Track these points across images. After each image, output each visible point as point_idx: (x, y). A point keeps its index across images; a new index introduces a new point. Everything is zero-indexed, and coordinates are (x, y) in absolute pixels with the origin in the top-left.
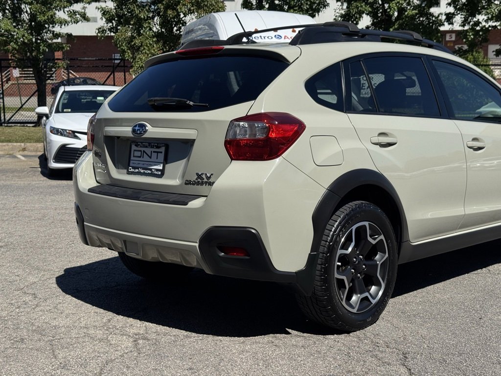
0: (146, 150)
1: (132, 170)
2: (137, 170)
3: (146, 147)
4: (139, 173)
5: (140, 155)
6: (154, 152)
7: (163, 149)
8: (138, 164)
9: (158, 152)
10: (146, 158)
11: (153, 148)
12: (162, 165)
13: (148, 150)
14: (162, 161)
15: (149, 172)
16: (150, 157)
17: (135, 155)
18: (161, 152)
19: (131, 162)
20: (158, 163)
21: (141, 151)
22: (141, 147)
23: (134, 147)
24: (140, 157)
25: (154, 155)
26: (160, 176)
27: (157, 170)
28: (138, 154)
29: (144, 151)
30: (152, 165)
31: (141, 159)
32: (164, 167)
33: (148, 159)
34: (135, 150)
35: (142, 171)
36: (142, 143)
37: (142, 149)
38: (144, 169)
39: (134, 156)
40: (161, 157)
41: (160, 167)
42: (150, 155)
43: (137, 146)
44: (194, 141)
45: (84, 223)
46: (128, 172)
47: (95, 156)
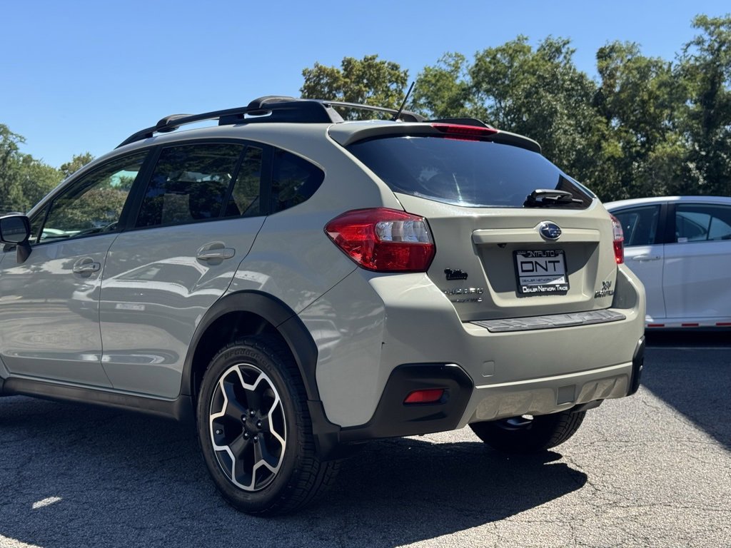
0: (538, 260)
1: (528, 291)
2: (535, 290)
3: (540, 256)
4: (539, 293)
5: (531, 269)
6: (549, 262)
7: (560, 258)
8: (532, 280)
9: (554, 262)
10: (541, 271)
11: (550, 256)
12: (563, 278)
13: (542, 261)
14: (563, 273)
15: (553, 289)
16: (546, 270)
17: (524, 269)
18: (558, 262)
19: (521, 279)
20: (557, 276)
21: (531, 262)
22: (533, 257)
23: (520, 258)
24: (532, 271)
25: (550, 266)
26: (564, 293)
27: (562, 285)
28: (528, 267)
29: (536, 263)
30: (550, 280)
31: (534, 273)
32: (567, 280)
33: (544, 272)
34: (522, 263)
35: (543, 290)
36: (533, 251)
37: (533, 260)
38: (544, 286)
39: (523, 271)
40: (560, 267)
42: (545, 267)
43: (526, 256)
44: (596, 244)
45: (478, 387)
46: (521, 294)
47: (448, 278)
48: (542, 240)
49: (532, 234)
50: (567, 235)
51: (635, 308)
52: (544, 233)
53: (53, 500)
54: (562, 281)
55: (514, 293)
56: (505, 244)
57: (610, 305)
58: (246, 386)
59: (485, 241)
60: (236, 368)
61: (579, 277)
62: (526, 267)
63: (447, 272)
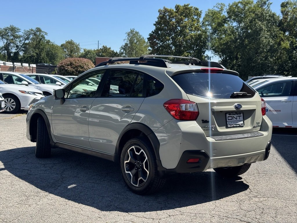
0: (234, 116)
1: (230, 126)
2: (232, 126)
3: (235, 114)
4: (234, 127)
5: (231, 119)
6: (238, 116)
7: (242, 115)
8: (231, 123)
9: (239, 116)
10: (234, 119)
11: (238, 114)
12: (242, 121)
13: (235, 116)
14: (243, 120)
15: (238, 125)
16: (237, 119)
17: (229, 119)
18: (241, 116)
19: (227, 122)
20: (240, 121)
21: (232, 117)
23: (228, 115)
24: (232, 119)
25: (238, 118)
26: (242, 127)
27: (242, 124)
28: (231, 118)
29: (233, 117)
30: (238, 122)
31: (232, 120)
32: (244, 122)
33: (236, 120)
34: (228, 117)
35: (235, 126)
36: (232, 113)
37: (232, 116)
38: (235, 125)
39: (228, 120)
40: (242, 118)
43: (230, 115)
44: (255, 110)
45: (211, 158)
46: (227, 127)
47: (203, 123)
48: (235, 110)
49: (232, 108)
50: (244, 107)
51: (267, 132)
52: (236, 107)
53: (74, 185)
54: (242, 122)
55: (225, 127)
56: (222, 111)
57: (259, 130)
58: (136, 153)
59: (215, 110)
60: (133, 147)
61: (248, 121)
62: (229, 118)
63: (203, 120)
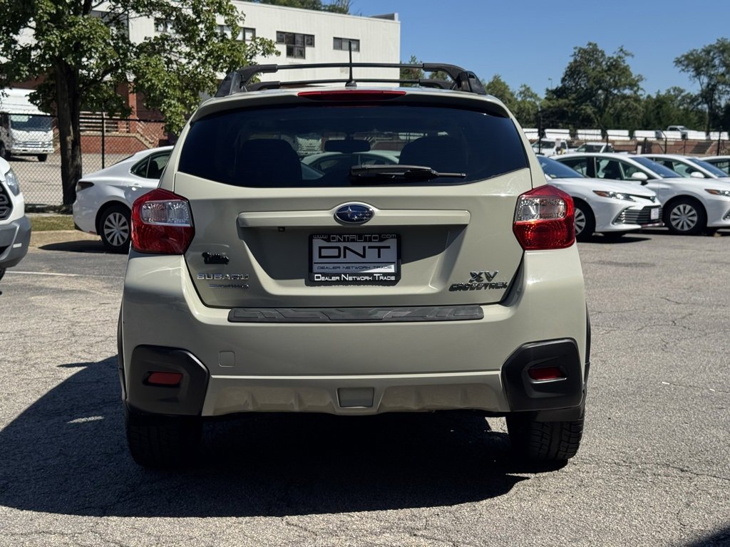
0: (349, 245)
1: (323, 279)
2: (335, 278)
3: (353, 240)
4: (345, 283)
5: (337, 254)
6: (369, 247)
7: (392, 243)
8: (334, 268)
9: (379, 248)
10: (352, 257)
12: (393, 266)
13: (358, 246)
14: (395, 260)
15: (368, 278)
16: (364, 256)
18: (389, 247)
19: (316, 266)
20: (382, 264)
21: (339, 248)
22: (339, 241)
23: (317, 243)
24: (339, 256)
25: (372, 252)
26: (388, 283)
27: (387, 274)
28: (332, 252)
29: (346, 248)
30: (370, 268)
31: (342, 259)
32: (399, 268)
33: (359, 259)
34: (320, 248)
35: (349, 278)
36: (340, 235)
37: (342, 245)
38: (351, 275)
39: (320, 257)
40: (391, 253)
41: (392, 269)
42: (362, 254)
43: (328, 240)
44: (464, 226)
45: (213, 376)
46: (311, 282)
47: (206, 262)
48: (337, 224)
50: (390, 218)
51: (513, 307)
52: (341, 215)
55: (303, 281)
56: (284, 228)
57: (499, 300)
59: (251, 225)
62: (324, 252)
63: (205, 255)
